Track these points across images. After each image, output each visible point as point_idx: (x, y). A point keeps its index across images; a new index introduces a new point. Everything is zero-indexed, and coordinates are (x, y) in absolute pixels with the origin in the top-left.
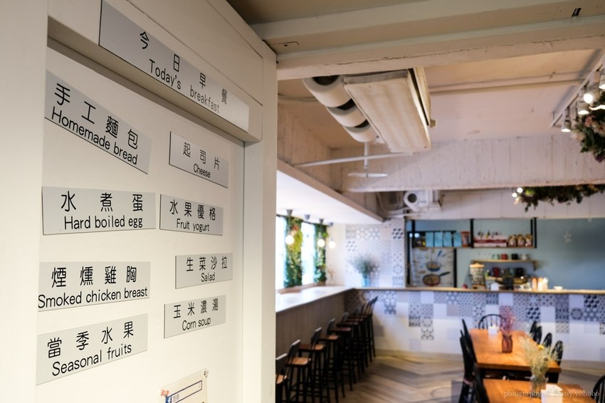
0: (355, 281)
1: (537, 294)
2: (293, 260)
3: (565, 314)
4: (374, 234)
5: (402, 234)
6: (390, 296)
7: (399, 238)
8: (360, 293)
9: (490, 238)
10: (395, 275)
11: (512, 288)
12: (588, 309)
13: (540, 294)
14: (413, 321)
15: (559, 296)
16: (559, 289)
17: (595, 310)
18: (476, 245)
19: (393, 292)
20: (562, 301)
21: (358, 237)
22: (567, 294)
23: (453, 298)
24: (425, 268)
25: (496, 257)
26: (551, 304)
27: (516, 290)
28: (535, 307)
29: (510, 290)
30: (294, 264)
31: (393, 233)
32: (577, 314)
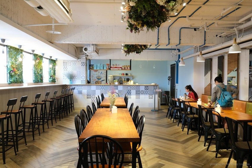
0: (67, 82)
1: (130, 86)
2: (37, 72)
3: (139, 92)
4: (74, 64)
5: (84, 64)
6: (80, 88)
7: (84, 66)
8: (69, 86)
9: (116, 66)
10: (82, 80)
11: (122, 84)
12: (146, 90)
13: (131, 85)
14: (88, 96)
15: (137, 86)
16: (137, 84)
17: (147, 91)
18: (111, 69)
19: (81, 86)
20: (138, 88)
21: (68, 65)
22: (140, 85)
23: (102, 88)
24: (96, 79)
25: (120, 74)
26: (134, 89)
27: (123, 84)
28: (129, 90)
29: (122, 85)
30: (38, 74)
31: (81, 64)
32: (142, 92)
